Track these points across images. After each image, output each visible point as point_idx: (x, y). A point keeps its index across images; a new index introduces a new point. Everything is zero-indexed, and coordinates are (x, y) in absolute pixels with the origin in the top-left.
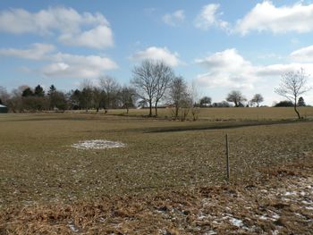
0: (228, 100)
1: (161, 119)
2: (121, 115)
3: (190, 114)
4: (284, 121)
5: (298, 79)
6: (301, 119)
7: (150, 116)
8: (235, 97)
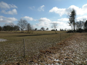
0: (41, 29)
1: (24, 33)
2: (15, 32)
3: (31, 32)
4: (53, 34)
5: (55, 24)
6: (56, 33)
7: (22, 32)
8: (42, 28)
